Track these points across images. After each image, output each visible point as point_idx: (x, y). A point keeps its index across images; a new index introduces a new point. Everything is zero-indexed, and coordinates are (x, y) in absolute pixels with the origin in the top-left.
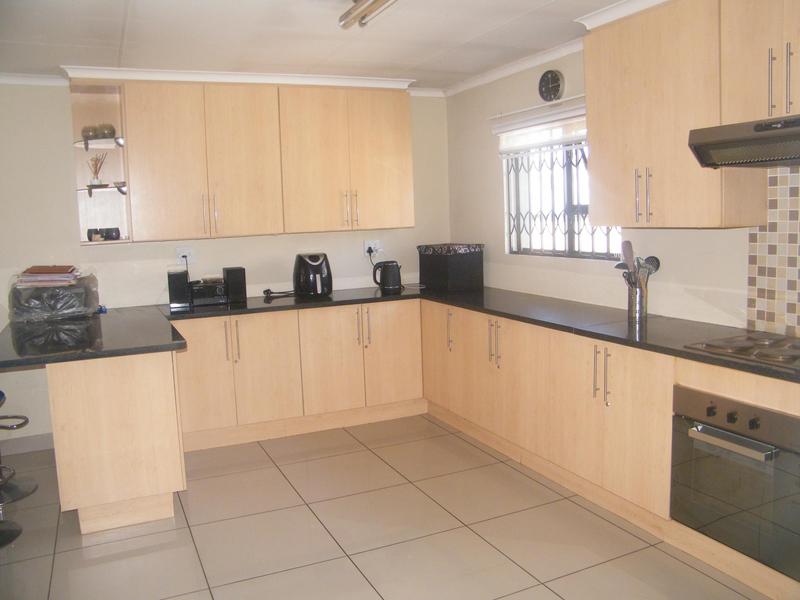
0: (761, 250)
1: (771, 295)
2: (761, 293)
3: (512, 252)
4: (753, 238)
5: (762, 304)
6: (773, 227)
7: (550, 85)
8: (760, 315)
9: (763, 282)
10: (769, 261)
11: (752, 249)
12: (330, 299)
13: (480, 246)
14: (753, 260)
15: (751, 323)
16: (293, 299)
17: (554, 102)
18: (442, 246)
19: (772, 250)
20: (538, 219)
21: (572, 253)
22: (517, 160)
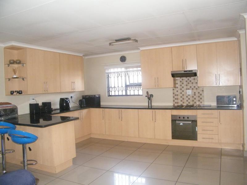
0: (175, 91)
1: (178, 99)
2: (176, 99)
3: (108, 96)
4: (173, 90)
5: (176, 101)
6: (177, 87)
7: (123, 59)
8: (176, 103)
9: (176, 97)
10: (177, 93)
11: (173, 92)
12: (70, 110)
13: (100, 95)
14: (174, 93)
15: (174, 104)
16: (59, 110)
17: (124, 63)
18: (92, 96)
19: (177, 91)
20: (114, 89)
21: (126, 95)
22: (108, 75)
